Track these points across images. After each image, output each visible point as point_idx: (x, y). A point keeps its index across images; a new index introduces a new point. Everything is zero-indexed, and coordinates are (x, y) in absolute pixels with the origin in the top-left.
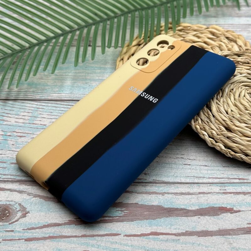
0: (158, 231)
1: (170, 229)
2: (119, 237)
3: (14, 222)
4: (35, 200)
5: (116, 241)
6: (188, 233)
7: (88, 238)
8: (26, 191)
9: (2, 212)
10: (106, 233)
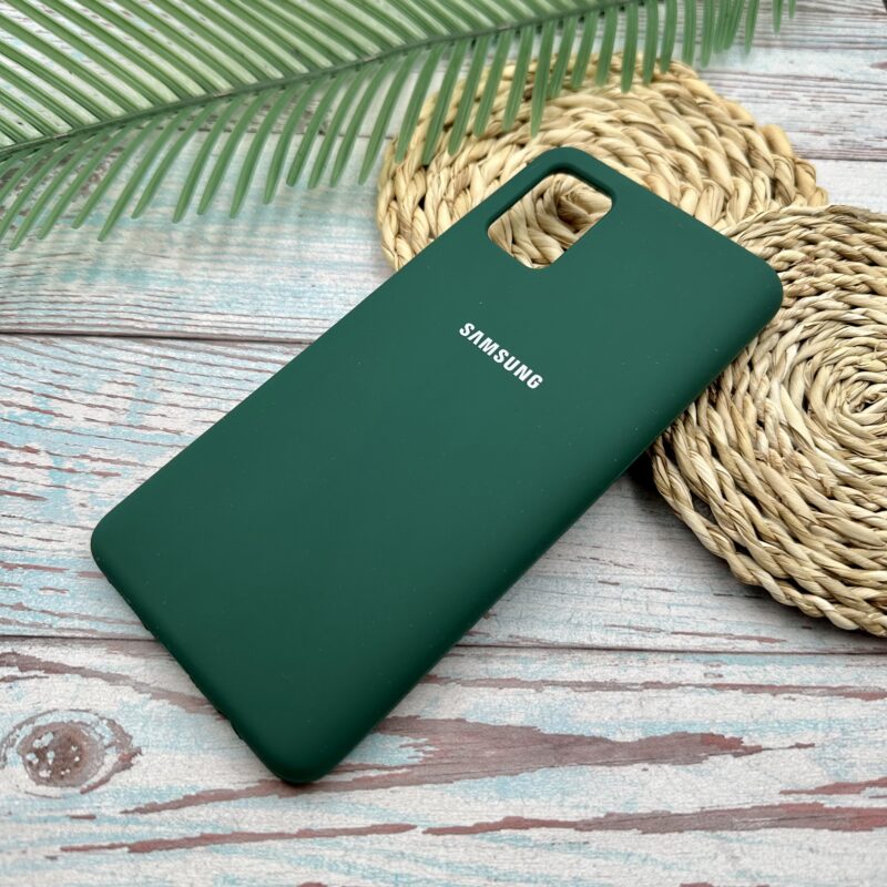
0: (527, 815)
1: (561, 806)
2: (409, 836)
3: (96, 786)
4: (156, 709)
5: (403, 848)
6: (614, 821)
7: (318, 839)
8: (127, 677)
9: (59, 750)
10: (371, 822)
